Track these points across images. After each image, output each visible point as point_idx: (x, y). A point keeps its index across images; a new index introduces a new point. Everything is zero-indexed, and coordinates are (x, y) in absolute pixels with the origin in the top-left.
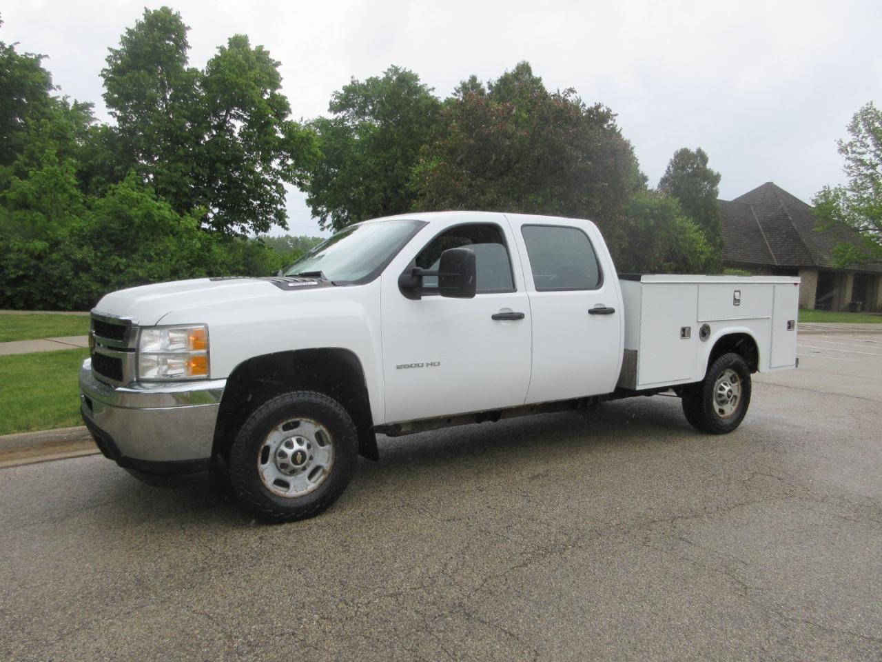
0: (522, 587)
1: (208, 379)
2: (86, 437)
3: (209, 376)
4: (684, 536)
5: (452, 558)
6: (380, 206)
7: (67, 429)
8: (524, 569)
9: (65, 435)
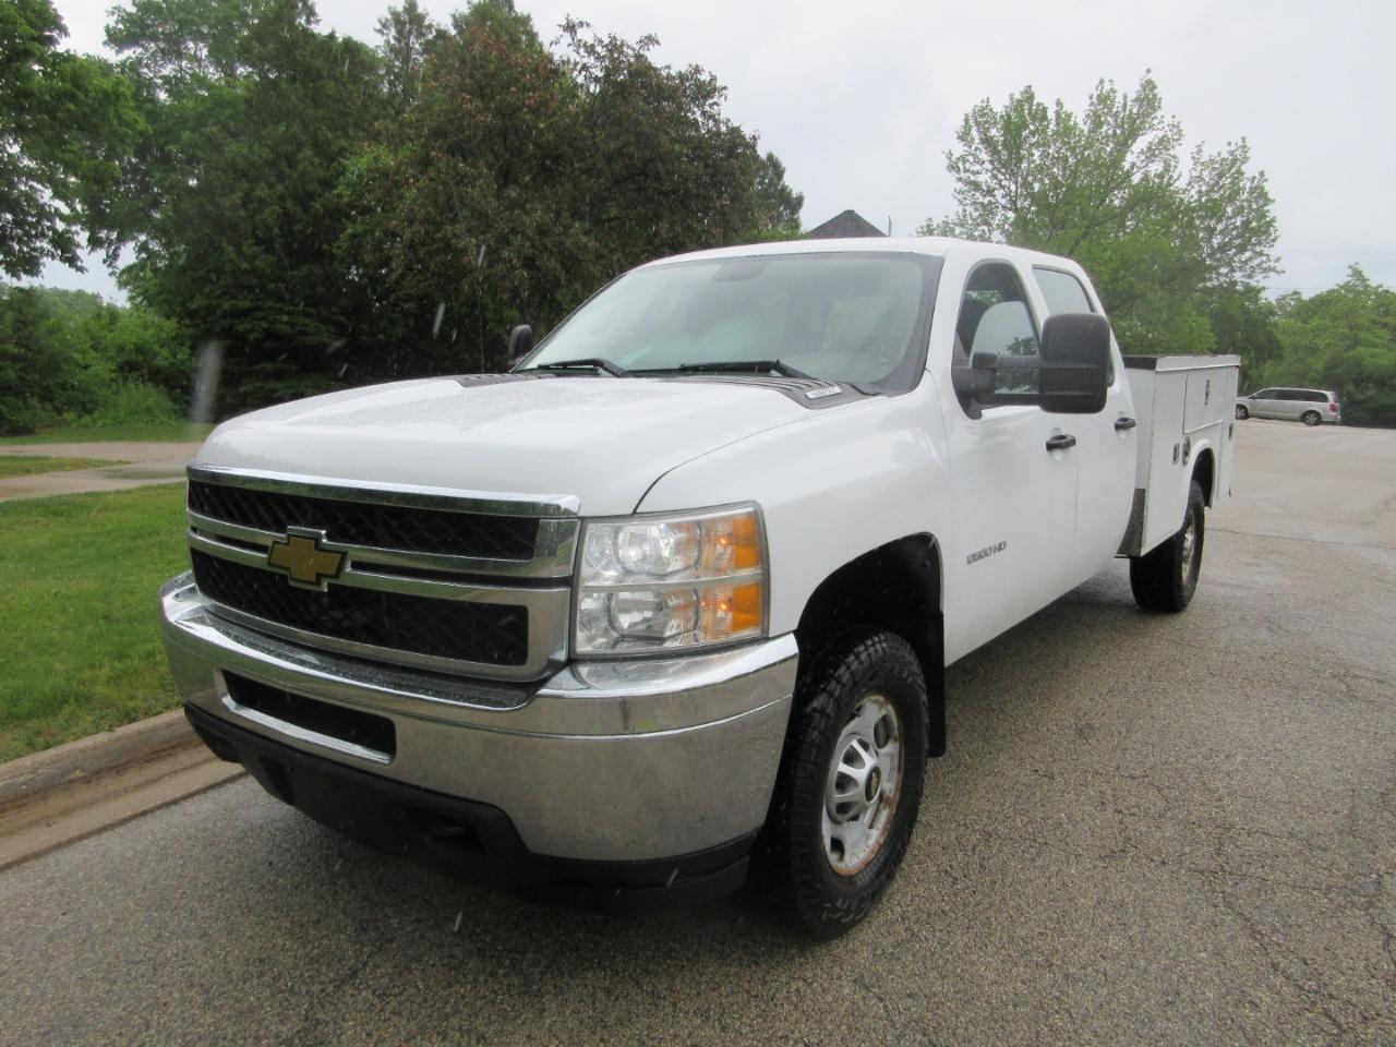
1: (765, 639)
2: (72, 776)
3: (766, 630)
7: (19, 762)
9: (22, 779)
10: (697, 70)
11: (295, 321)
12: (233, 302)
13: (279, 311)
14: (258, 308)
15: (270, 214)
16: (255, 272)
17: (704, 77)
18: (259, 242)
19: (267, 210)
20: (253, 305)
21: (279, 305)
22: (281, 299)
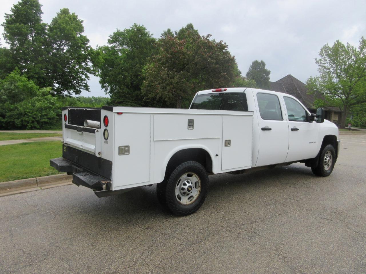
0: (179, 264)
4: (256, 231)
5: (146, 249)
6: (129, 83)
8: (181, 254)
10: (221, 42)
11: (132, 104)
12: (119, 100)
13: (129, 102)
14: (124, 101)
15: (128, 80)
16: (123, 93)
17: (223, 43)
18: (125, 85)
19: (127, 79)
20: (123, 100)
21: (129, 101)
22: (130, 99)
